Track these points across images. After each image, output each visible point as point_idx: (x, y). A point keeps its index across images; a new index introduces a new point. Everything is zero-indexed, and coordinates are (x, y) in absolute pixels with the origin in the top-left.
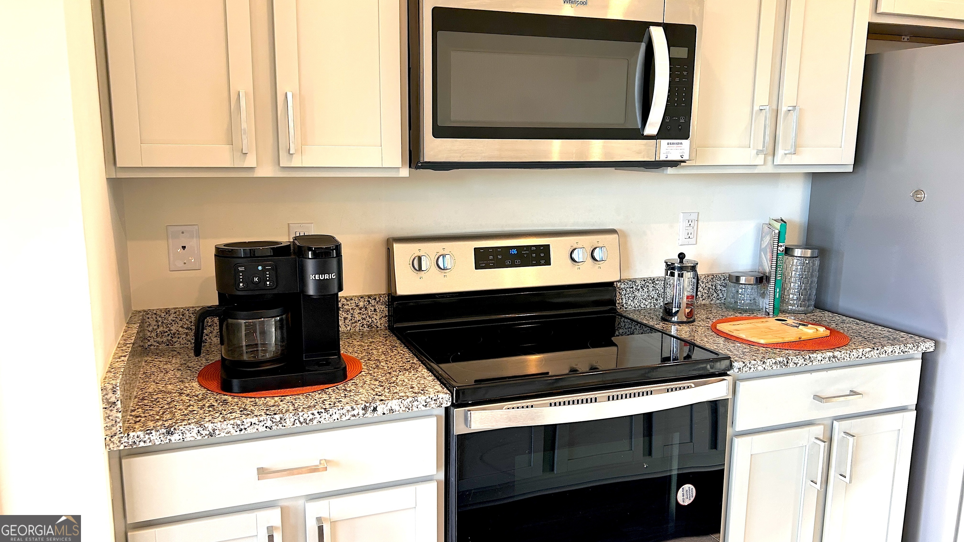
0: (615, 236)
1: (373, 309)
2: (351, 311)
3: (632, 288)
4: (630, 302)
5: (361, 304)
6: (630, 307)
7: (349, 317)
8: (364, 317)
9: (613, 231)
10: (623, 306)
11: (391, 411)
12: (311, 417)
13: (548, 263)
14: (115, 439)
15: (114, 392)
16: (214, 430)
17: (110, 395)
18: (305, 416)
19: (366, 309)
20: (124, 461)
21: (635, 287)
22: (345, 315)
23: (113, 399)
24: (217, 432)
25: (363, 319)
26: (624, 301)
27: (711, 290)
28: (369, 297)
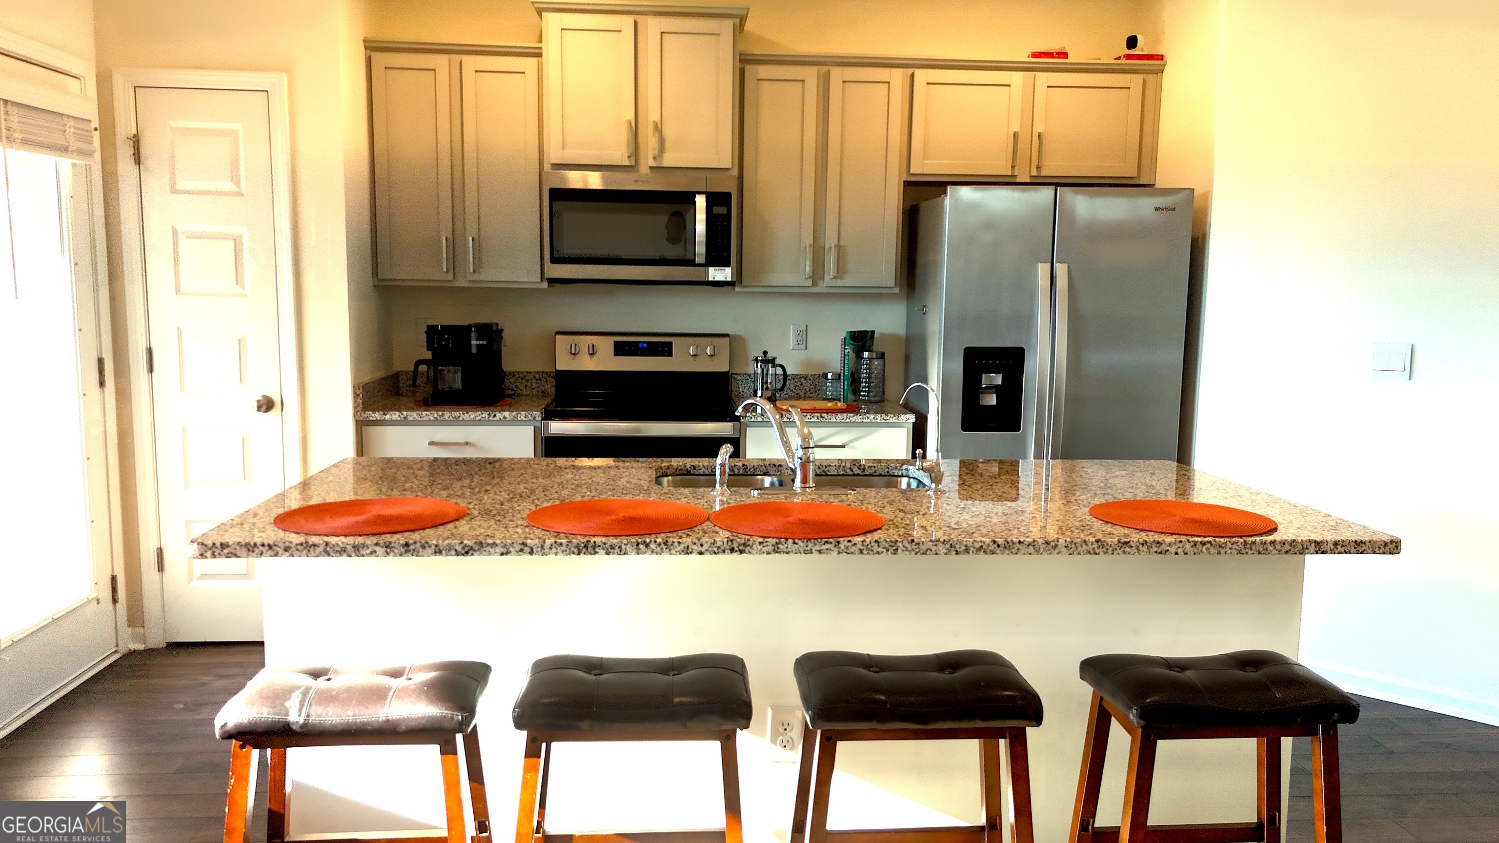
0: (727, 339)
1: (545, 380)
2: (530, 381)
3: (748, 380)
4: (745, 390)
5: (537, 377)
6: (746, 394)
7: (529, 384)
8: (539, 385)
9: (727, 335)
10: (740, 393)
11: (505, 417)
12: (459, 415)
13: (670, 355)
14: (358, 414)
15: (359, 389)
16: (407, 416)
17: (357, 390)
18: (456, 414)
19: (541, 380)
20: (363, 427)
21: (749, 380)
22: (526, 384)
23: (358, 393)
24: (409, 417)
25: (539, 387)
26: (741, 390)
27: (817, 386)
28: (543, 372)
